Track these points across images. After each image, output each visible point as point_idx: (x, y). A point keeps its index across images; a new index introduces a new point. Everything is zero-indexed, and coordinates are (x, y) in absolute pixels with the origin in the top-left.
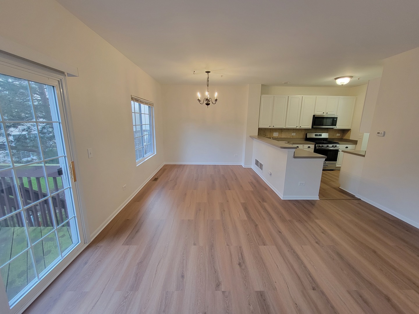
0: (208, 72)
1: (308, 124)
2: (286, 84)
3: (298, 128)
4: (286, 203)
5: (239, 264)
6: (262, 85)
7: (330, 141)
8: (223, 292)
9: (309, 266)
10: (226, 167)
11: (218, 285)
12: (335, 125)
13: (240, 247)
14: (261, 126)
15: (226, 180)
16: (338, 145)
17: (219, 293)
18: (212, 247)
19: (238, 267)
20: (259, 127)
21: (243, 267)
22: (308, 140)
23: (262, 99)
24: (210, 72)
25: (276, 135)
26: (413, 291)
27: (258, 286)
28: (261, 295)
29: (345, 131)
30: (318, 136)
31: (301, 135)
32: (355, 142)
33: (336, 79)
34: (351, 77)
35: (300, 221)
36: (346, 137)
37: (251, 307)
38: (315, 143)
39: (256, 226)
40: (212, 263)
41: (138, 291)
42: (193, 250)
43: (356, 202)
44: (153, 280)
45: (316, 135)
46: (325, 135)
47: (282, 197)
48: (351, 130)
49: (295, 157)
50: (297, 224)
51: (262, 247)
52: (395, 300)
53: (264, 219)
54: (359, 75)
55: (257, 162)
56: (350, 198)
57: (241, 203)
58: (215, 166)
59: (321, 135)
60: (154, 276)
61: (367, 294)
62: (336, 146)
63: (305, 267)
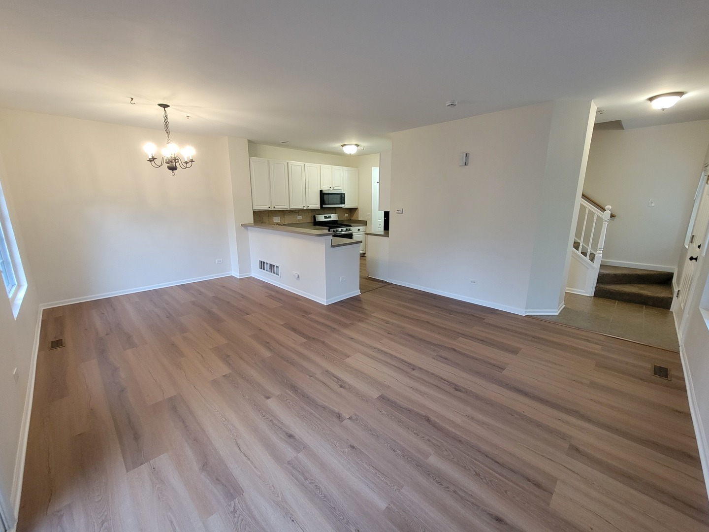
0: (165, 106)
1: (315, 204)
2: (284, 144)
3: (305, 209)
4: (332, 307)
5: (341, 386)
6: (249, 141)
7: (339, 224)
8: (350, 418)
9: (398, 355)
10: (207, 284)
11: (339, 417)
12: (344, 204)
13: (327, 371)
14: (257, 208)
15: (228, 302)
16: (351, 228)
17: (347, 422)
18: (294, 389)
19: (342, 390)
20: (254, 209)
21: (347, 387)
22: (317, 224)
23: (252, 164)
24: (168, 106)
25: (277, 219)
26: (461, 338)
27: (375, 394)
28: (382, 398)
29: (352, 211)
30: (328, 218)
31: (309, 219)
32: (364, 223)
33: (343, 146)
34: (357, 145)
35: (360, 320)
36: (354, 218)
37: (384, 412)
38: (328, 228)
39: (323, 342)
40: (311, 402)
41: (243, 492)
42: (272, 404)
43: (389, 286)
44: (253, 468)
45: (326, 217)
46: (334, 217)
47: (324, 302)
48: (359, 209)
49: (333, 246)
50: (360, 324)
51: (348, 360)
52: (457, 349)
53: (326, 332)
54: (364, 144)
55: (262, 265)
56: (384, 284)
57: (282, 325)
58: (183, 287)
59: (330, 217)
60: (249, 462)
61: (444, 354)
62: (350, 230)
63: (396, 357)
